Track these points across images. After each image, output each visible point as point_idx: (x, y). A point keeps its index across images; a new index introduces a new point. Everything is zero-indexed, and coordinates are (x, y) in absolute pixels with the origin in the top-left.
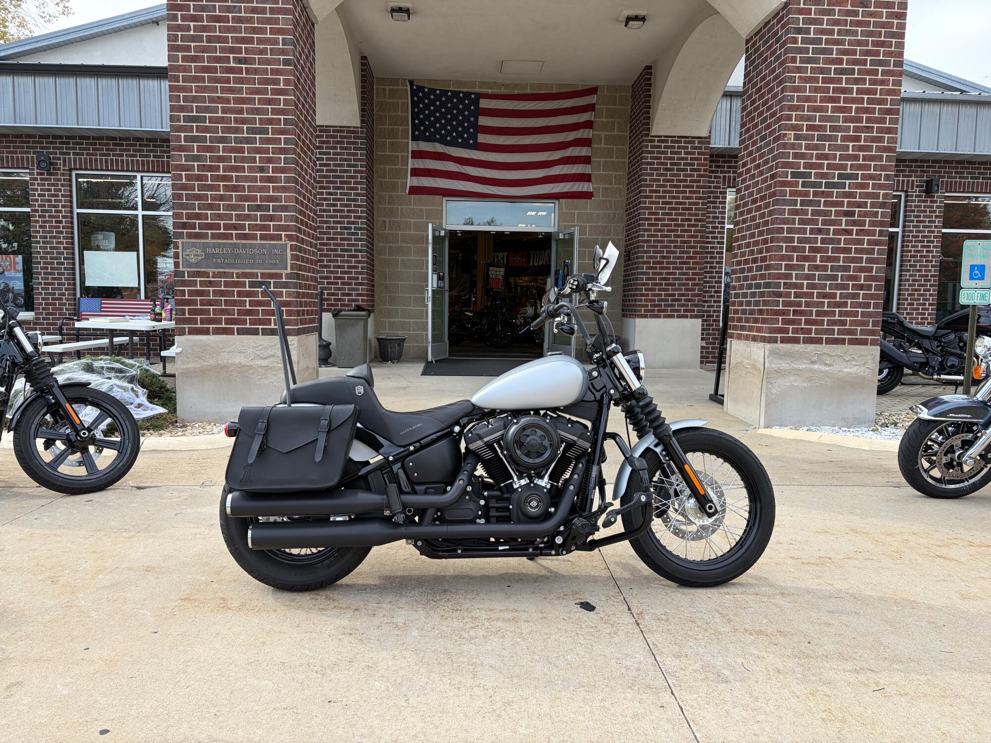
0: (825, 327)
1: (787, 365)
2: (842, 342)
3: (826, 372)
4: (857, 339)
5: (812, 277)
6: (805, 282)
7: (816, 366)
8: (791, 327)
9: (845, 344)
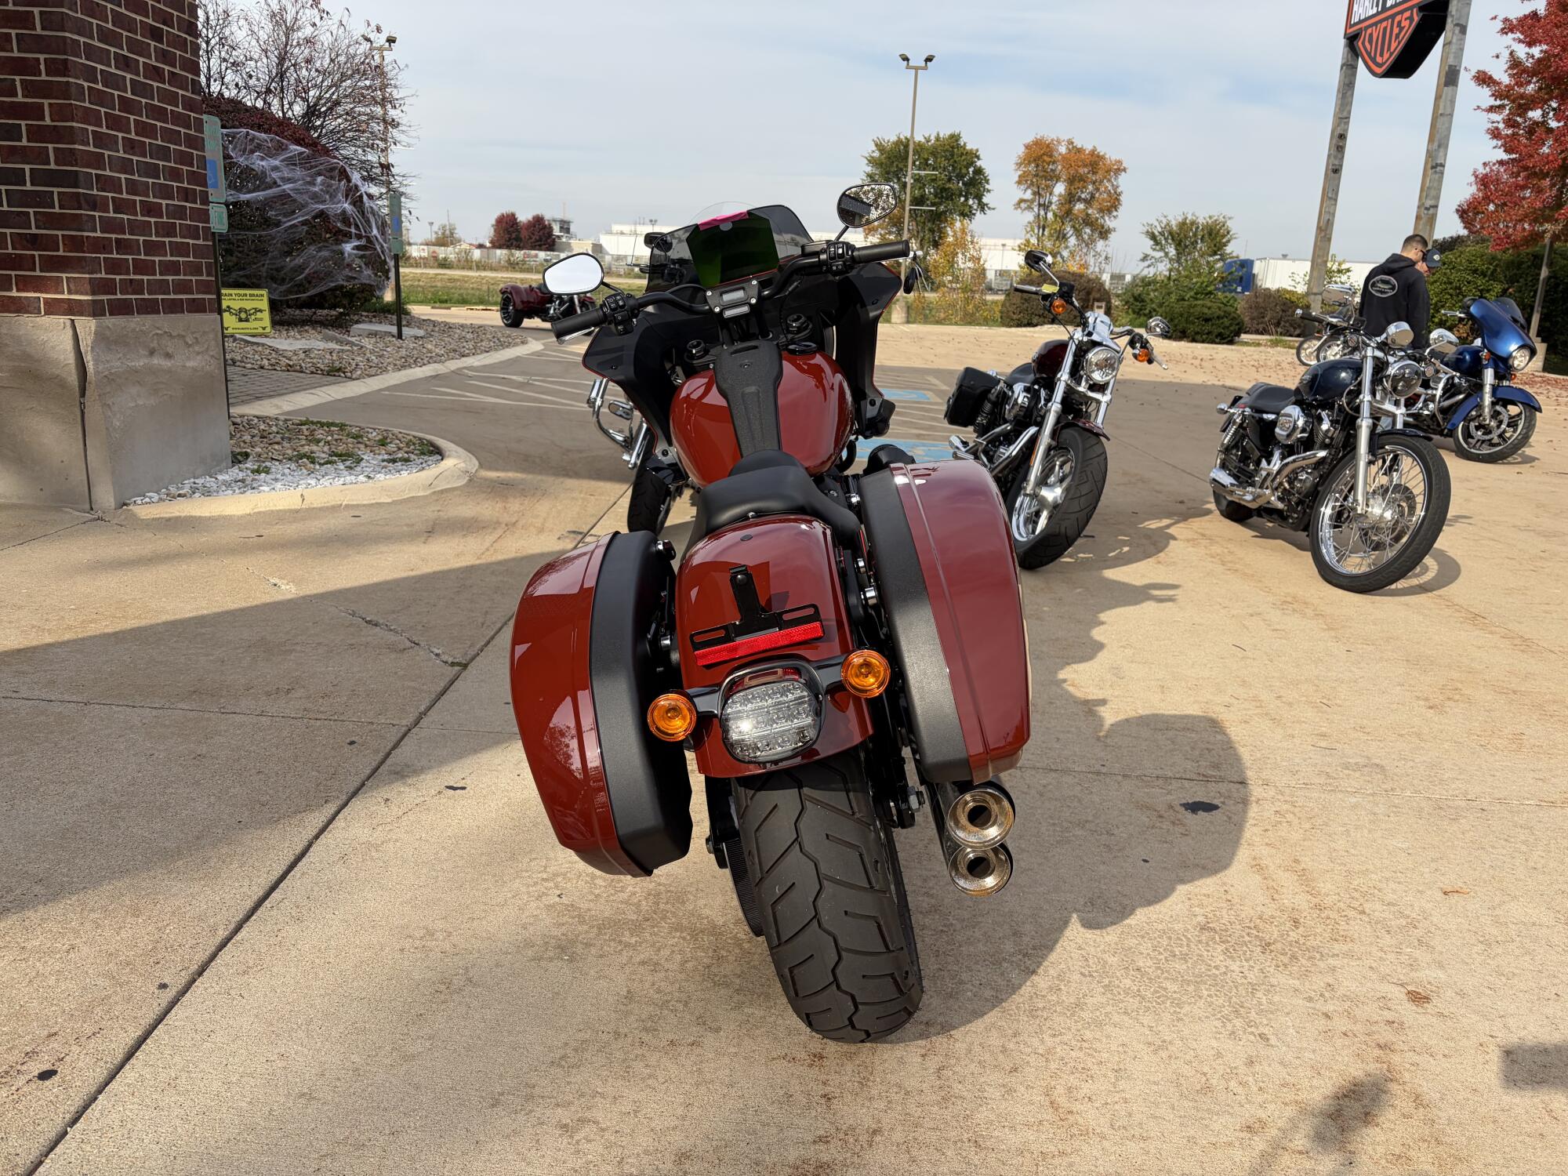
0: (158, 277)
1: (118, 364)
3: (169, 371)
4: (194, 300)
6: (123, 176)
7: (156, 361)
8: (118, 277)
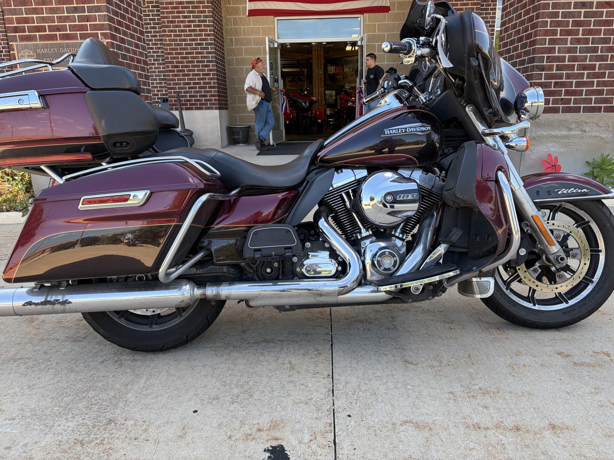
2: (599, 110)
5: (574, 50)
9: (601, 112)
